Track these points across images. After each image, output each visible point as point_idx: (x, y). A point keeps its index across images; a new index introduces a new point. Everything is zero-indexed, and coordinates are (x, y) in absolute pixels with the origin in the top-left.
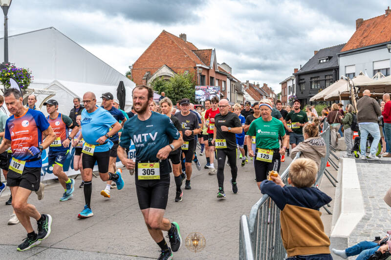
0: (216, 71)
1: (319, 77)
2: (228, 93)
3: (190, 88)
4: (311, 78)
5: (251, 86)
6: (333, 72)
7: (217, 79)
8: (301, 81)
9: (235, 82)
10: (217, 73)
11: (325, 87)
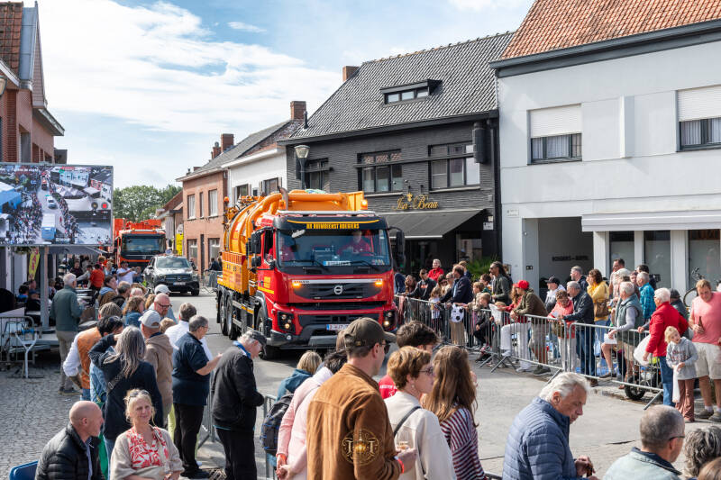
0: (37, 104)
1: (399, 150)
4: (360, 157)
10: (35, 113)
11: (430, 189)
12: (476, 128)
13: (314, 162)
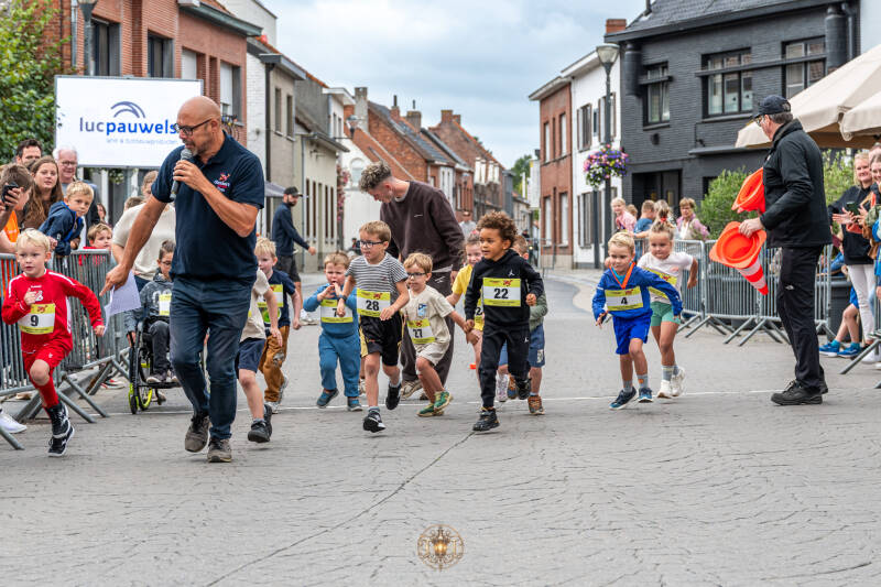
0: (184, 2)
1: (747, 50)
3: (26, 85)
5: (375, 114)
6: (826, 23)
7: (185, 49)
8: (650, 78)
9: (291, 76)
10: (186, 12)
12: (830, 17)
13: (653, 67)
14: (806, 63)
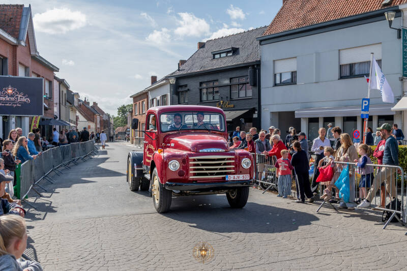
0: (33, 53)
1: (217, 80)
2: (55, 105)
4: (201, 84)
6: (248, 72)
7: (33, 72)
8: (180, 90)
10: (34, 58)
11: (231, 98)
12: (250, 69)
13: (181, 86)
14: (239, 85)
